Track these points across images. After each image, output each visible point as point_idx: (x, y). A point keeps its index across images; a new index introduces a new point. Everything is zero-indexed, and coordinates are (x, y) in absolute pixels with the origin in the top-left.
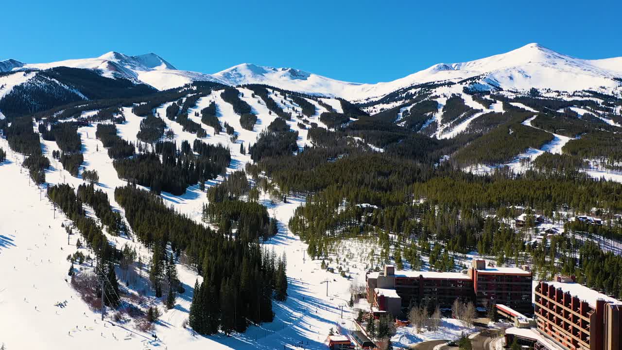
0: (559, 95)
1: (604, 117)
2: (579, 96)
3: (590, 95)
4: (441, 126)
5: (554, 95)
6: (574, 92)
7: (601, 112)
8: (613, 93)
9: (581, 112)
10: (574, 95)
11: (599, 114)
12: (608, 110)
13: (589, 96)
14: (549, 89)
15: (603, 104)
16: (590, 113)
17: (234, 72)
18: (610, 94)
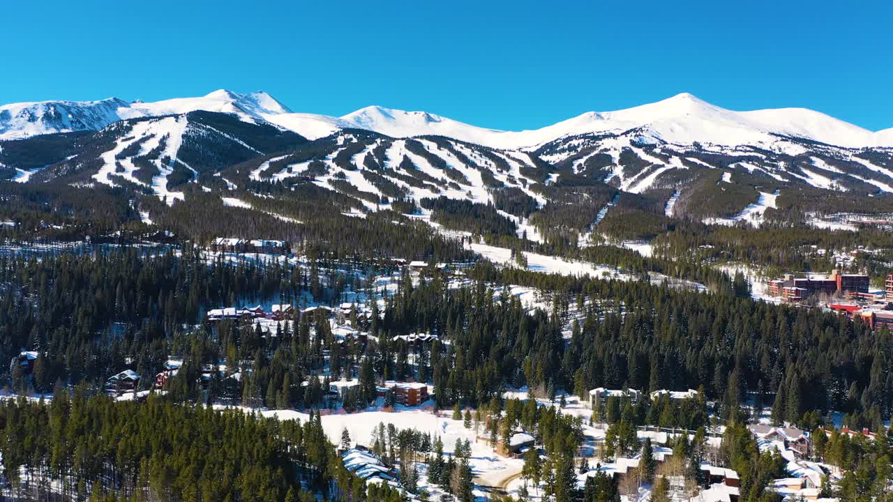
0: (722, 150)
1: (772, 173)
2: (741, 151)
3: (752, 150)
4: (624, 180)
5: (717, 149)
6: (736, 147)
7: (768, 168)
8: (770, 148)
9: (751, 168)
10: (736, 150)
11: (767, 170)
12: (773, 166)
13: (751, 152)
14: (711, 143)
15: (766, 159)
16: (760, 169)
17: (364, 116)
18: (769, 149)
